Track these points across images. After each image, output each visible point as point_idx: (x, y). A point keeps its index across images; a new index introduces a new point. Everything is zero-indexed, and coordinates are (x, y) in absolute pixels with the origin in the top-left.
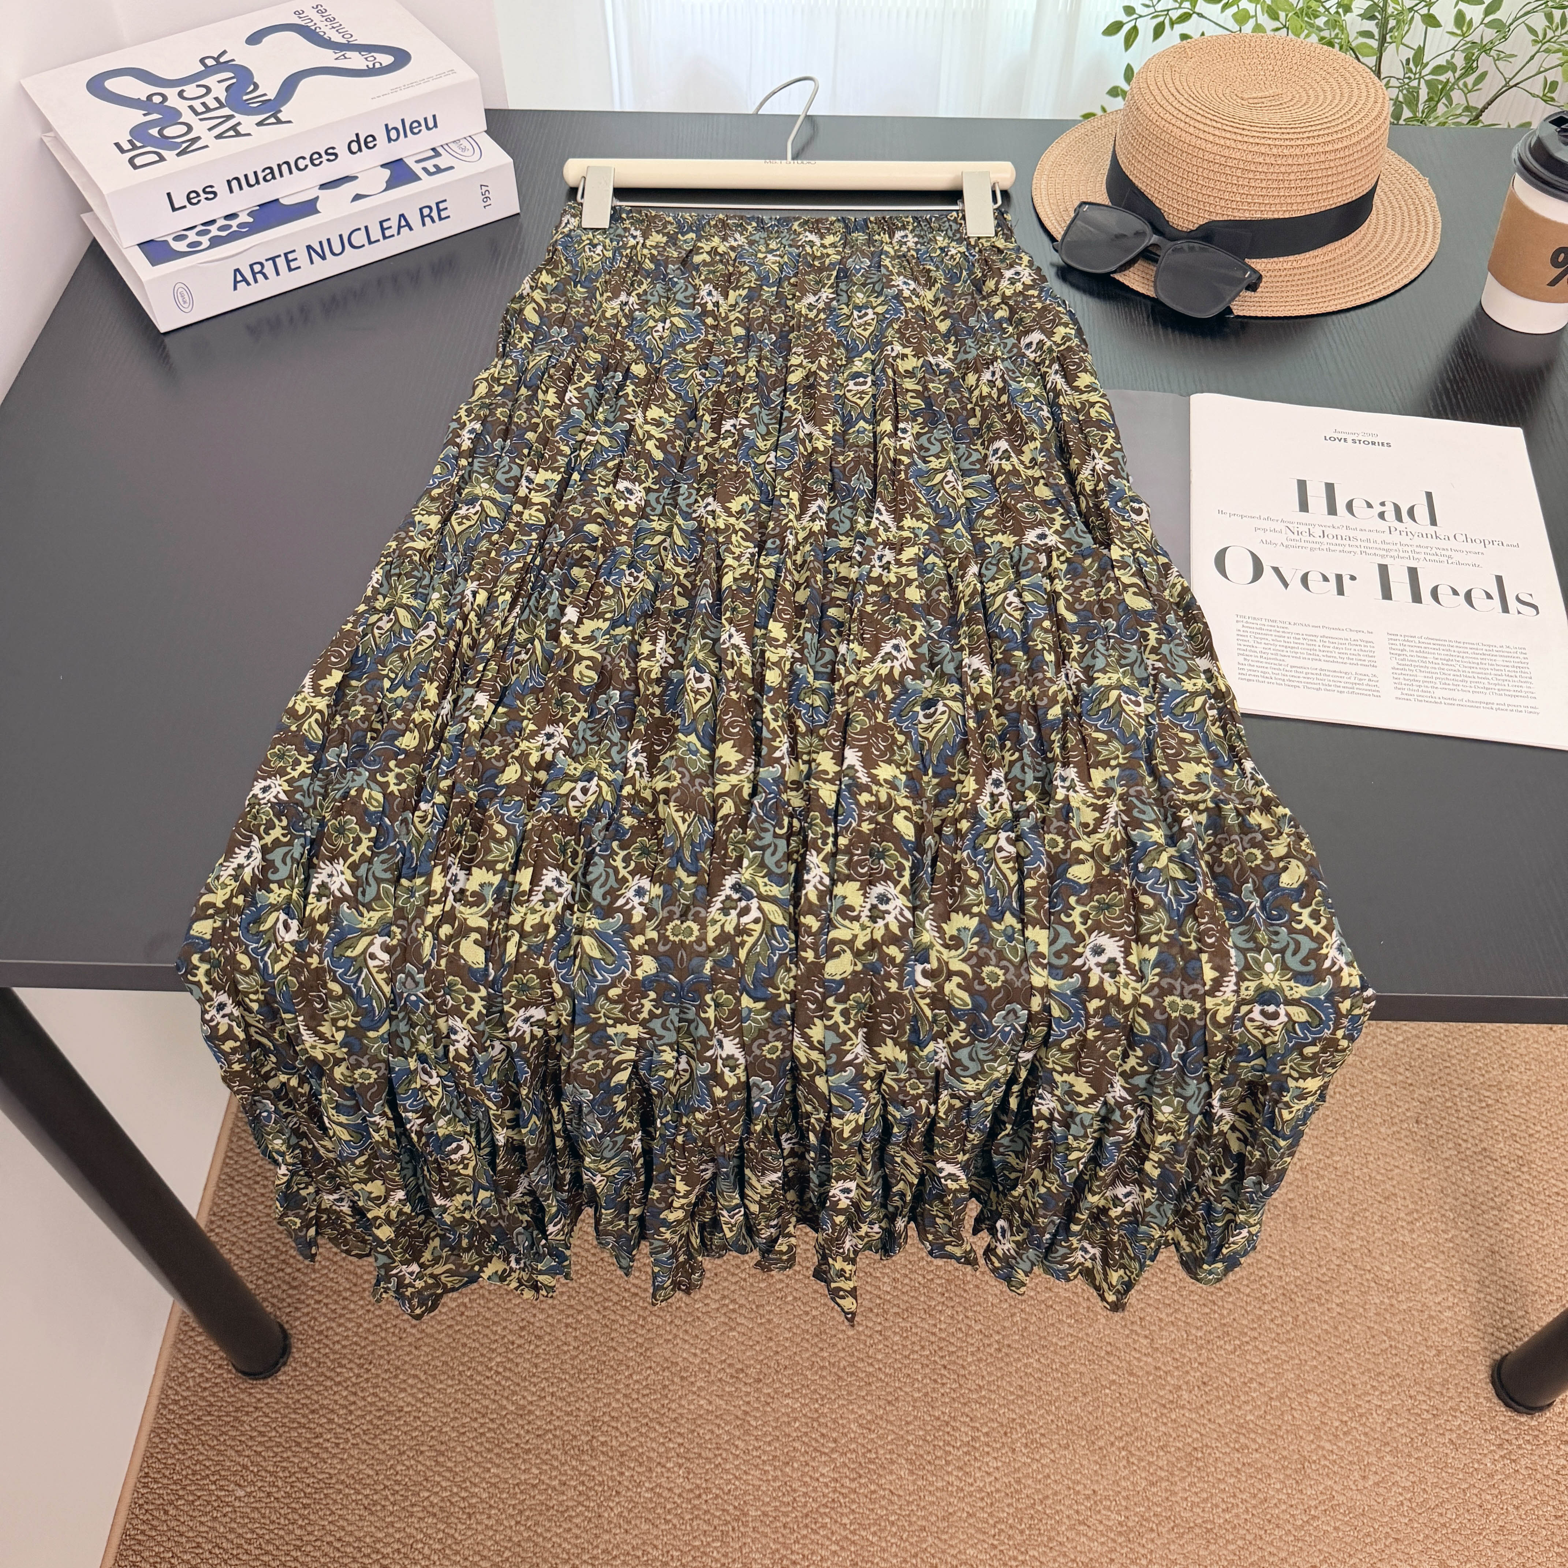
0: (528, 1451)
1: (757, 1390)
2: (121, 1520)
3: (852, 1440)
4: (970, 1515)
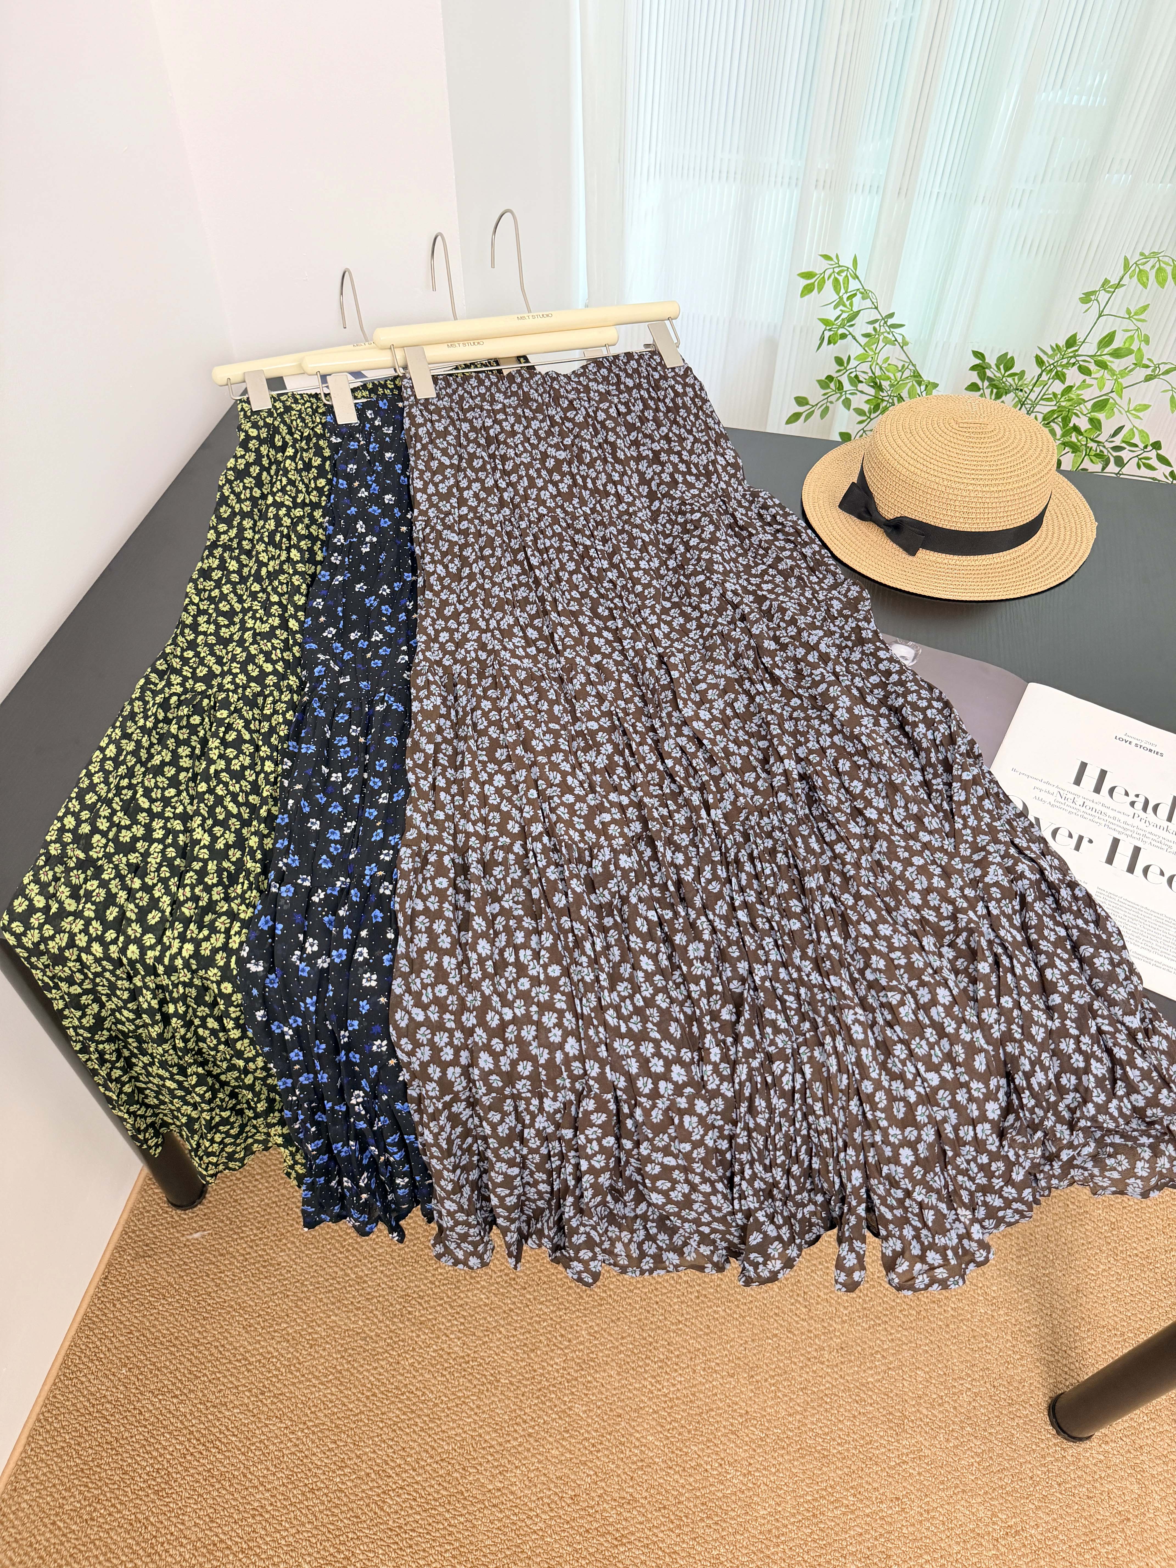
1: (523, 1295)
2: (85, 1306)
3: (581, 1343)
4: (655, 1412)
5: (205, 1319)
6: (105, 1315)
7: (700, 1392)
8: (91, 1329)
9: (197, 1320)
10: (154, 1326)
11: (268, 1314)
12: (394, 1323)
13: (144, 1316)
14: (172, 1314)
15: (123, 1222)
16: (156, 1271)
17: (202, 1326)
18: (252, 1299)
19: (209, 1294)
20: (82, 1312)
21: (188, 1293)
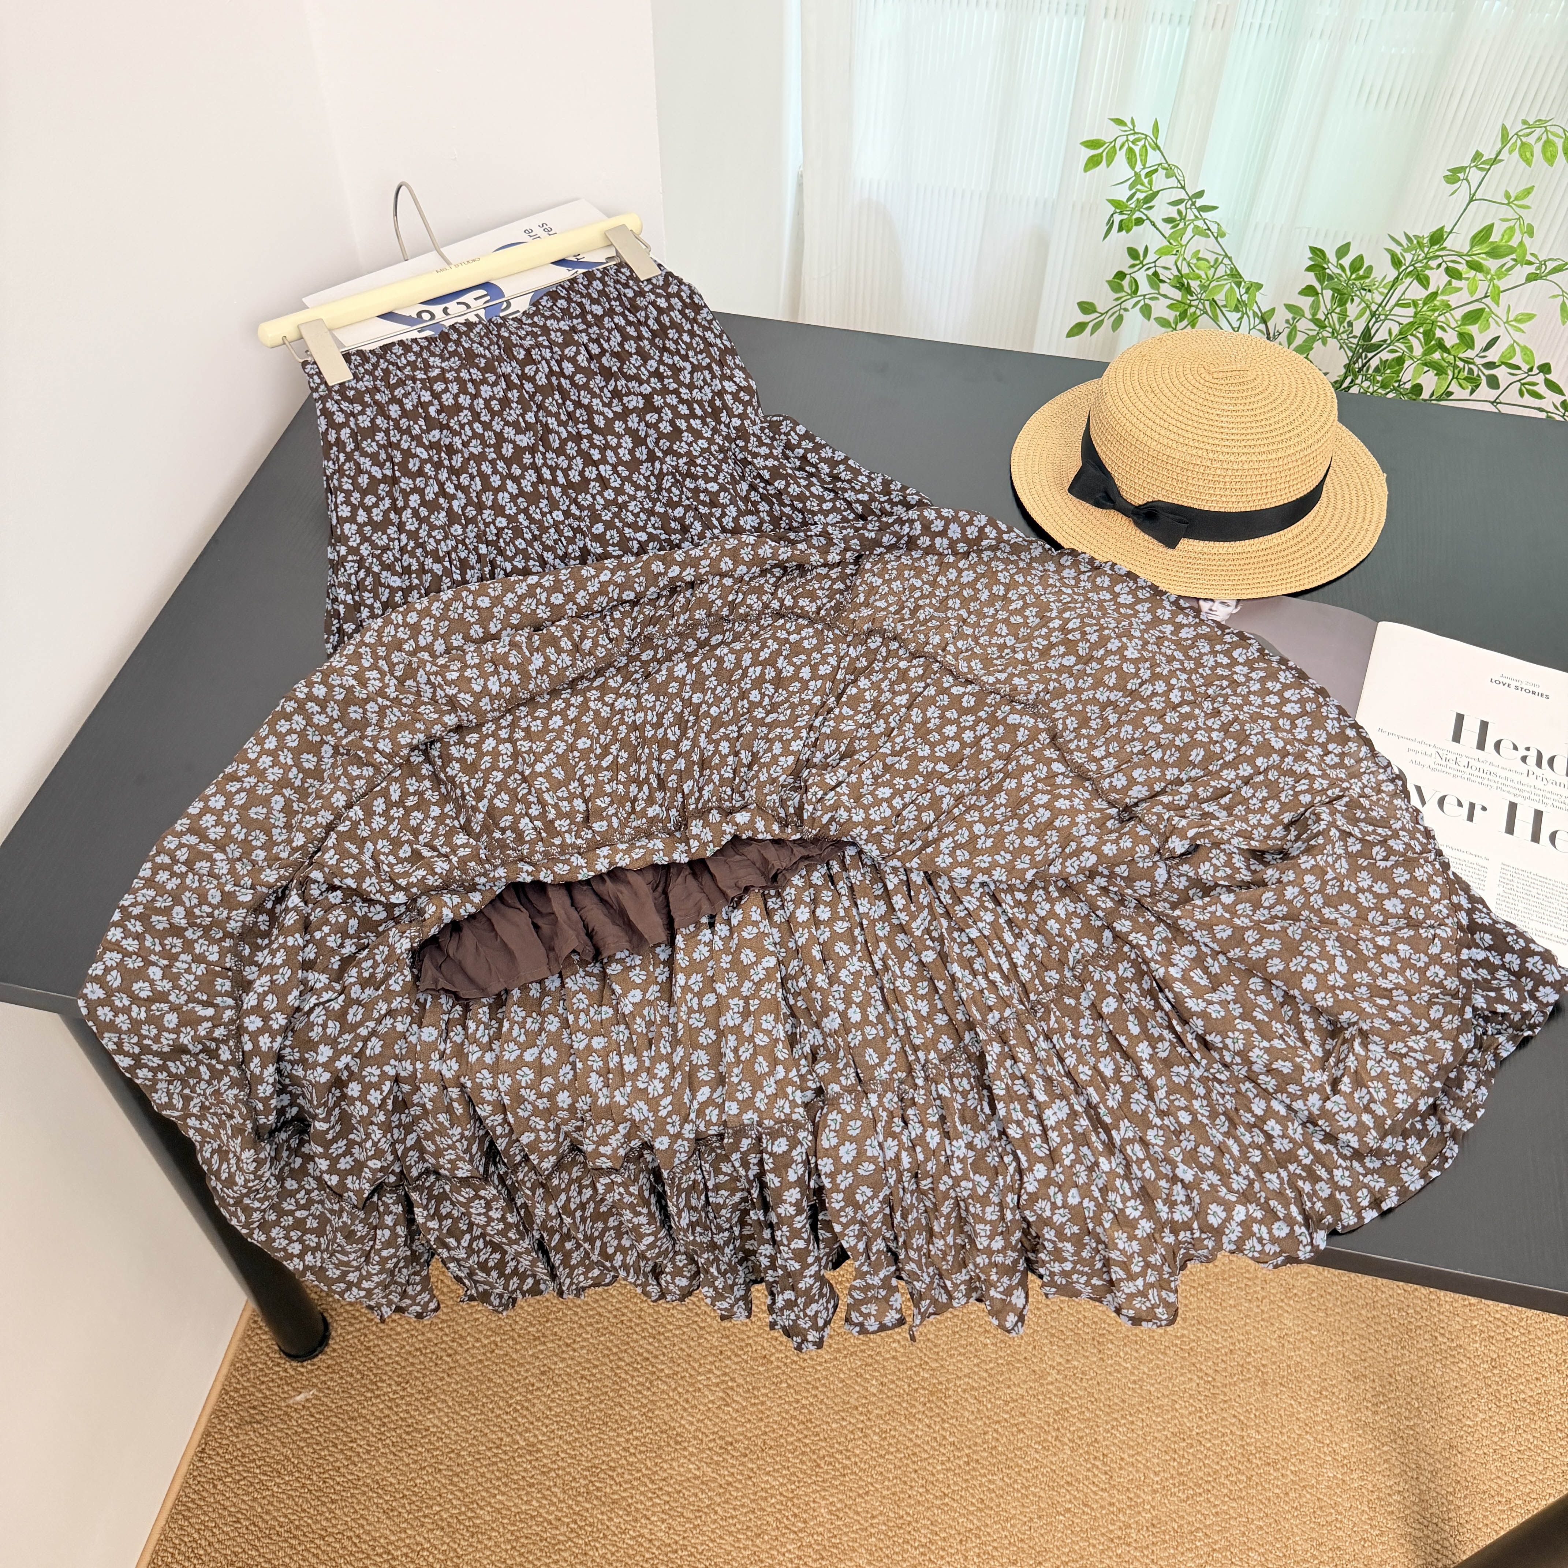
0: (531, 1485)
1: (743, 1464)
2: (177, 1487)
3: (820, 1524)
6: (203, 1499)
11: (415, 1494)
12: (578, 1503)
16: (267, 1441)
19: (337, 1469)
20: (173, 1496)
21: (311, 1469)
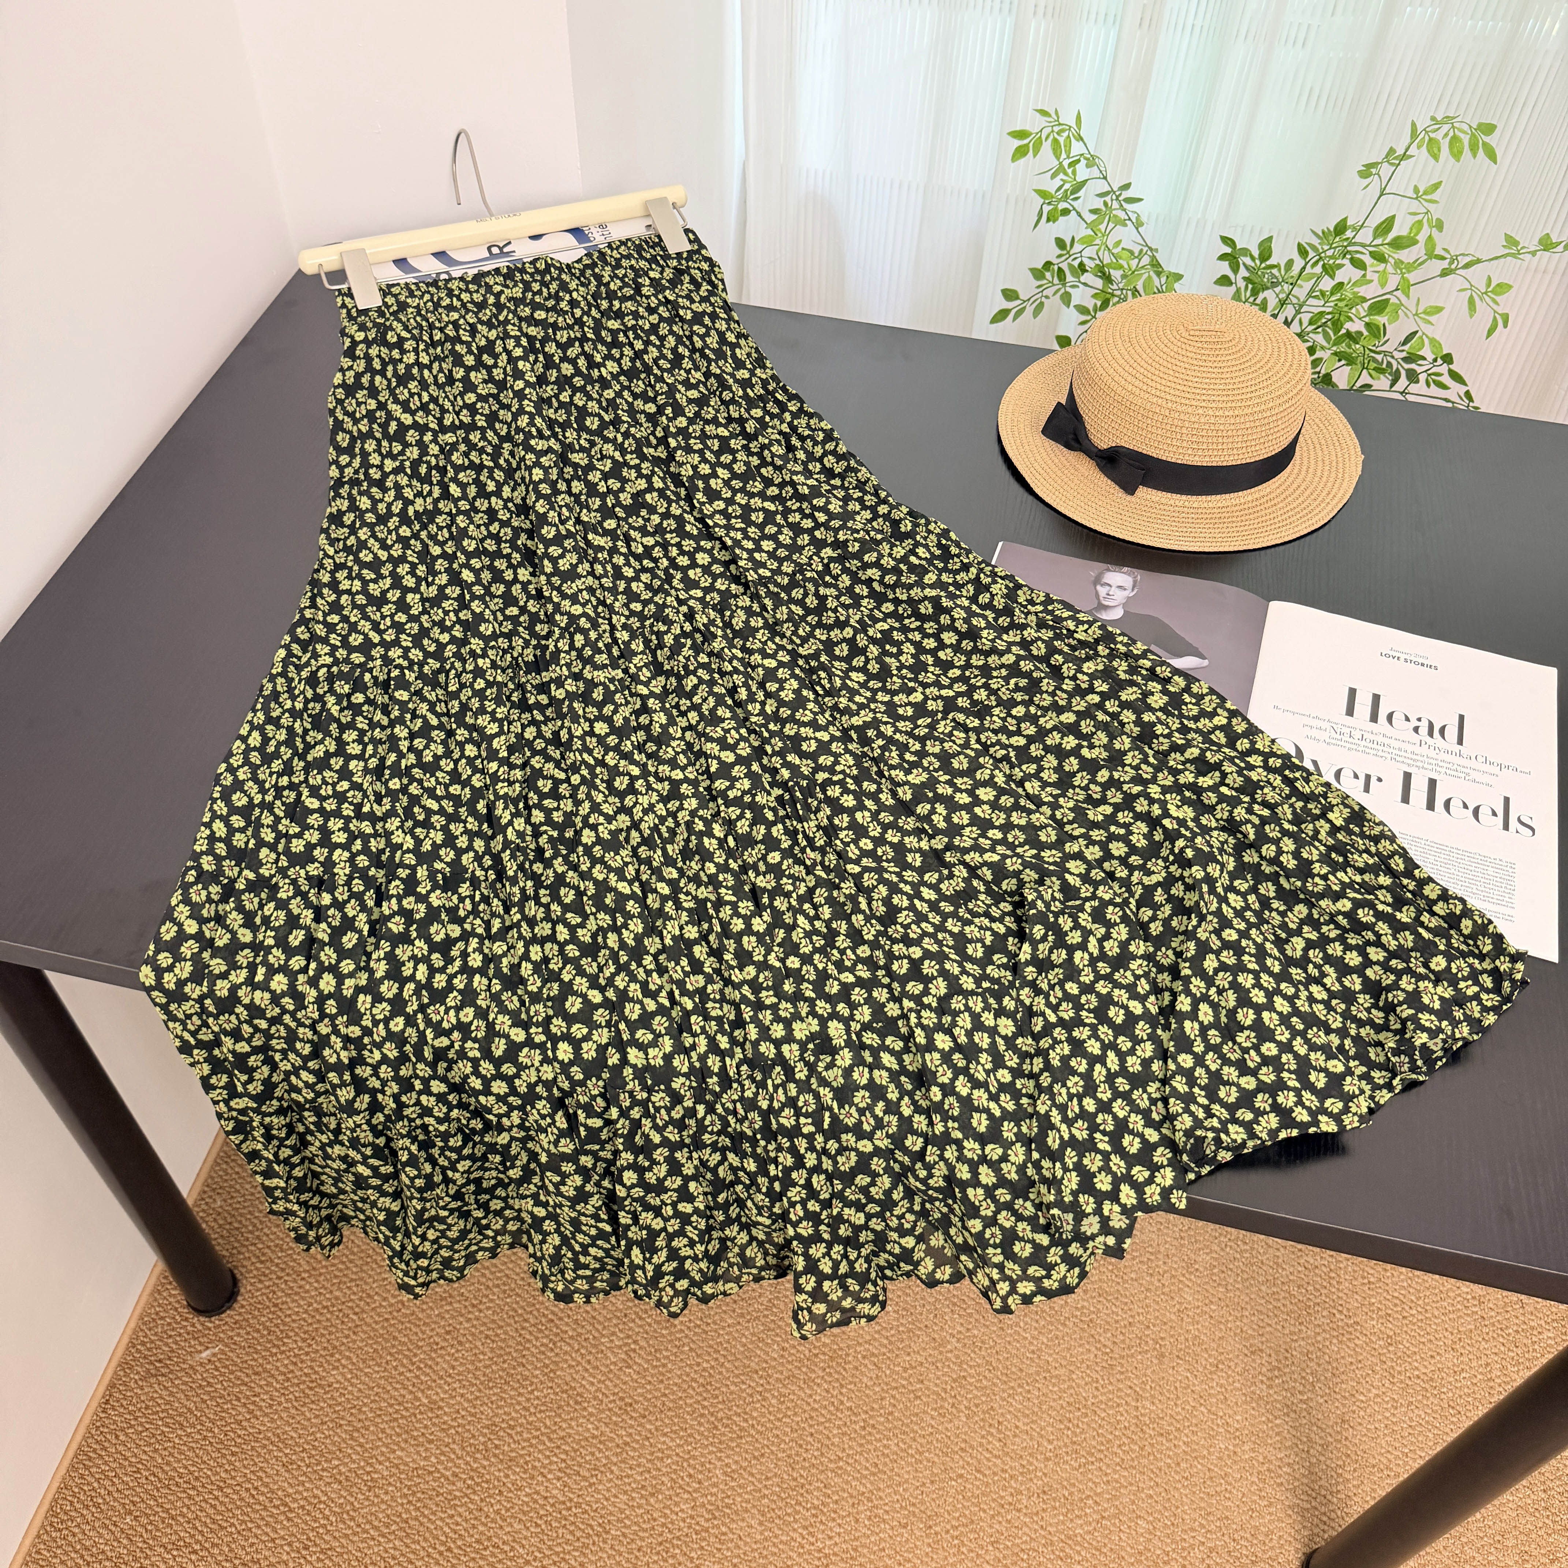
1: (641, 1425)
2: (78, 1438)
3: (715, 1484)
5: (233, 1454)
6: (105, 1449)
7: (864, 1546)
8: (86, 1467)
9: (224, 1456)
10: (168, 1464)
11: (315, 1448)
12: (476, 1460)
13: (156, 1450)
14: (191, 1449)
15: (129, 1332)
16: (171, 1394)
17: (230, 1463)
18: (295, 1430)
19: (239, 1423)
20: (75, 1446)
21: (212, 1422)
